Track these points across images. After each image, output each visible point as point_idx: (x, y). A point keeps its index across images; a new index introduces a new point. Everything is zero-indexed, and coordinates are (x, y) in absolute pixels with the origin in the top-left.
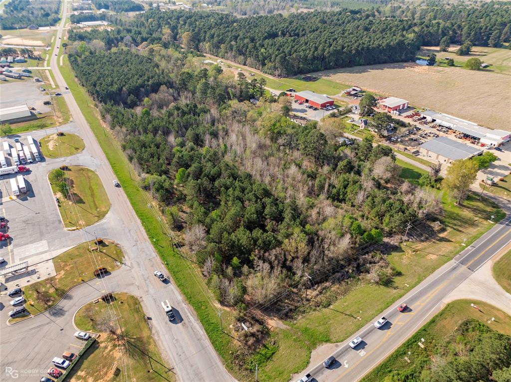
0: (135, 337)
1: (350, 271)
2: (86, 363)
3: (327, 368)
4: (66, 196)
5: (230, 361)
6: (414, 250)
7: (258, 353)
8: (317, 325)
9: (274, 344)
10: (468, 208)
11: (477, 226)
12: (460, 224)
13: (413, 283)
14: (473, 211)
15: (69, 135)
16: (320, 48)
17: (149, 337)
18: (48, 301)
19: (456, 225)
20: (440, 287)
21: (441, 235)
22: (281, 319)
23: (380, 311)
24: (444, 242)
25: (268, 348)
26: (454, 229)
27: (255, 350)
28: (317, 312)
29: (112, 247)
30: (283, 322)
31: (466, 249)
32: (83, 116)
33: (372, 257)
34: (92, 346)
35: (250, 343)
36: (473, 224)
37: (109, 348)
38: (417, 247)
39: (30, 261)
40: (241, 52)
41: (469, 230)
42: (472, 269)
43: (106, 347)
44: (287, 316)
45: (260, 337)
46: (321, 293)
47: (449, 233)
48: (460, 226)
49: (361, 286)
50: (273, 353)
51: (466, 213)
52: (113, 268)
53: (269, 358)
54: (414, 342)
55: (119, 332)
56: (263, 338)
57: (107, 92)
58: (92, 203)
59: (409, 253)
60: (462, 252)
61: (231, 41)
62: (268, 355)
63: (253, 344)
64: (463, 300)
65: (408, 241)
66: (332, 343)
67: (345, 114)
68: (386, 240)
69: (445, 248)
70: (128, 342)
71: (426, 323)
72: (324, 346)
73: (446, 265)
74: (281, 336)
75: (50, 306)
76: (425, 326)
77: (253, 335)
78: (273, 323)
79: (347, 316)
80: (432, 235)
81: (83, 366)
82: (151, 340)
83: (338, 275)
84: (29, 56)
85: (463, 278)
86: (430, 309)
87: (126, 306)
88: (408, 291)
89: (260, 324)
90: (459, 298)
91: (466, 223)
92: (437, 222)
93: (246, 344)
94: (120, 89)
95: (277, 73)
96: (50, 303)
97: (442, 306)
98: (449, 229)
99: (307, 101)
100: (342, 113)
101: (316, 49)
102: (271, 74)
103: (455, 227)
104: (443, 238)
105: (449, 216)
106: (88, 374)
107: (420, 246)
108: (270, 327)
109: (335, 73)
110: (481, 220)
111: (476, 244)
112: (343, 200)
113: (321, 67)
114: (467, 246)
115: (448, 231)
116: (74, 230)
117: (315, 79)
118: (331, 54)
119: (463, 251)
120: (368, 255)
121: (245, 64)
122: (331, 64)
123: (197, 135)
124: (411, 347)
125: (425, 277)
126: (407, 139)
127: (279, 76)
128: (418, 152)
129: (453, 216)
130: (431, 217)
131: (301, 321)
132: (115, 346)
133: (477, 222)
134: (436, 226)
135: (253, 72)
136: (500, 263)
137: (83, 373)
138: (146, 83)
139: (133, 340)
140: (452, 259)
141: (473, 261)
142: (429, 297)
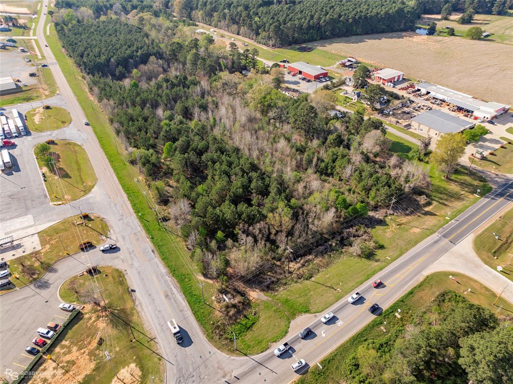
0: (119, 308)
1: (334, 244)
2: (70, 333)
3: (302, 338)
4: (52, 170)
5: (210, 331)
6: (398, 223)
7: (239, 323)
8: (297, 296)
9: (255, 315)
10: (456, 181)
11: (463, 199)
12: (446, 197)
13: (395, 256)
14: (460, 185)
15: (56, 108)
16: (316, 16)
17: (133, 309)
18: (33, 274)
19: (442, 199)
20: (421, 260)
21: (427, 209)
22: (263, 290)
23: (360, 283)
24: (428, 216)
25: (248, 319)
26: (440, 203)
27: (235, 320)
28: (298, 285)
29: (98, 222)
30: (264, 294)
31: (450, 222)
32: (69, 88)
33: (357, 231)
34: (77, 317)
35: (231, 313)
36: (457, 197)
37: (93, 319)
38: (401, 221)
39: (15, 236)
40: (234, 21)
41: (455, 203)
42: (453, 242)
43: (90, 318)
44: (269, 288)
45: (241, 308)
46: (303, 265)
47: (435, 206)
48: (446, 200)
49: (344, 259)
50: (254, 323)
51: (454, 187)
52: (98, 242)
53: (249, 328)
54: (391, 312)
55: (102, 304)
56: (244, 309)
57: (94, 63)
58: (78, 178)
59: (393, 226)
60: (445, 226)
61: (224, 9)
62: (248, 325)
63: (234, 315)
64: (442, 272)
65: (393, 214)
66: (311, 313)
67: (339, 86)
68: (371, 214)
69: (430, 221)
70: (112, 313)
71: (404, 294)
72: (302, 317)
73: (429, 238)
74: (262, 307)
75: (35, 279)
76: (403, 297)
77: (234, 306)
78: (255, 295)
79: (327, 288)
80: (418, 209)
81: (67, 336)
82: (134, 311)
83: (321, 248)
84: (13, 24)
85: (445, 250)
86: (408, 282)
87: (110, 278)
88: (389, 263)
89: (242, 296)
90: (439, 271)
91: (452, 197)
92: (422, 196)
93: (227, 315)
94: (108, 60)
95: (271, 43)
96: (35, 277)
97: (421, 278)
98: (435, 203)
99: (300, 72)
100: (335, 85)
101: (312, 17)
102: (265, 44)
103: (441, 201)
104: (428, 212)
105: (436, 190)
106: (72, 343)
107: (404, 219)
108: (251, 298)
109: (330, 43)
110: (467, 194)
111: (460, 218)
112: (332, 174)
113: (317, 36)
114: (451, 220)
115: (434, 205)
116: (60, 205)
117: (309, 50)
118: (327, 23)
119: (447, 225)
120: (353, 229)
121: (238, 34)
122: (327, 33)
123: (186, 108)
124: (388, 318)
125: (407, 250)
126: (399, 112)
127: (273, 46)
128: (409, 125)
129: (439, 190)
130: (417, 191)
131: (282, 293)
132: (98, 317)
133: (463, 195)
134: (422, 200)
135: (246, 42)
136: (482, 236)
137: (68, 342)
138: (135, 53)
139: (116, 311)
140: (435, 232)
141: (455, 235)
142: (409, 269)
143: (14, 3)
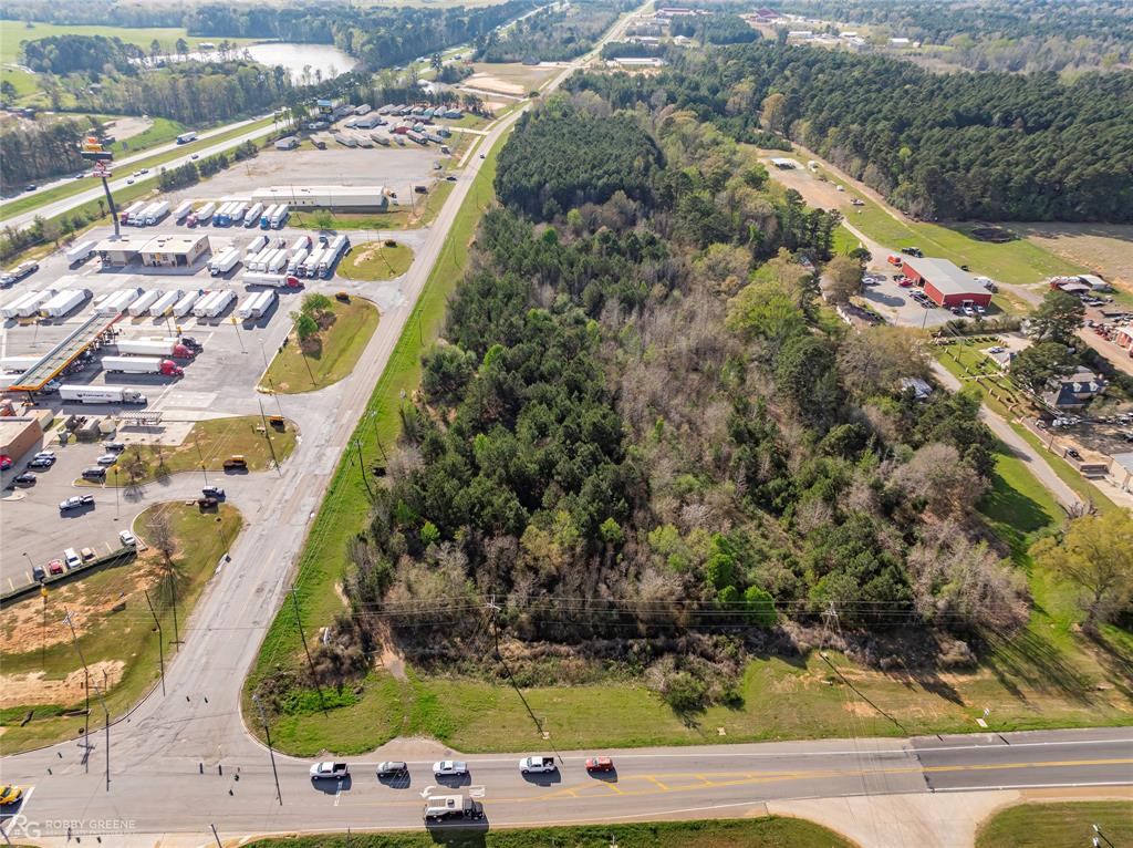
0: (186, 575)
1: (636, 648)
2: (99, 575)
3: (379, 775)
4: (303, 339)
5: (261, 676)
6: (836, 675)
7: (319, 691)
8: (458, 702)
9: (358, 693)
10: (1110, 650)
11: (1088, 703)
12: (1035, 674)
13: (742, 735)
14: (1117, 664)
15: (403, 247)
16: (1062, 164)
17: (202, 585)
18: (138, 475)
19: (1017, 673)
20: (797, 774)
21: (946, 678)
22: (408, 659)
23: (602, 744)
24: (936, 696)
25: (340, 693)
26: (1003, 680)
27: (317, 684)
28: (489, 686)
29: (287, 436)
30: (407, 667)
31: (977, 735)
32: (451, 222)
33: (716, 646)
34: (127, 556)
35: (320, 668)
36: (1076, 689)
37: (142, 572)
38: (847, 673)
39: (167, 415)
40: (858, 149)
41: (1051, 702)
42: (931, 782)
43: (139, 569)
44: (423, 661)
45: (344, 667)
46: (535, 657)
47: (977, 682)
48: (1031, 682)
49: (635, 684)
50: (340, 706)
51: (1089, 662)
52: (258, 467)
53: (325, 708)
54: (603, 837)
55: (176, 557)
56: (349, 673)
57: (515, 186)
58: (330, 363)
59: (816, 674)
60: (953, 736)
61: (853, 123)
62: (328, 704)
63: (323, 674)
64: (825, 829)
65: (842, 652)
66: (446, 744)
67: (998, 331)
68: (790, 628)
69: (933, 708)
70: (172, 577)
71: (673, 820)
72: (426, 741)
73: (874, 741)
74: (380, 687)
75: (133, 483)
76: (663, 824)
77: (336, 658)
78: (390, 660)
79: (531, 720)
80: (921, 666)
81: (88, 579)
82: (199, 590)
83: (602, 643)
84: (475, 109)
85: (889, 787)
86: (713, 802)
87: (220, 527)
88: (707, 742)
89: (365, 650)
90: (819, 822)
91: (1057, 681)
92: (958, 643)
93: (312, 666)
95: (913, 207)
96: (136, 480)
97: (752, 811)
98: (985, 674)
99: (922, 282)
100: (987, 328)
101: (1052, 163)
102: (901, 208)
103: (1009, 677)
104: (945, 685)
105: (1023, 646)
106: (87, 590)
107: (860, 674)
108: (379, 663)
110: (1117, 694)
111: (1017, 739)
112: (777, 512)
114: (984, 731)
115: (978, 677)
116: (265, 393)
117: (1003, 238)
118: (1083, 183)
119: (963, 736)
120: (711, 637)
121: (860, 179)
124: (587, 844)
125: (785, 737)
126: (1112, 431)
127: (917, 215)
128: (1104, 470)
129: (1034, 652)
130: (957, 625)
131: (441, 683)
132: (151, 573)
133: (1099, 694)
134: (956, 650)
135: (861, 197)
136: (1044, 812)
137: (83, 586)
139: (179, 577)
140: (905, 735)
141: (960, 768)
142: (745, 778)
143: (512, 77)
